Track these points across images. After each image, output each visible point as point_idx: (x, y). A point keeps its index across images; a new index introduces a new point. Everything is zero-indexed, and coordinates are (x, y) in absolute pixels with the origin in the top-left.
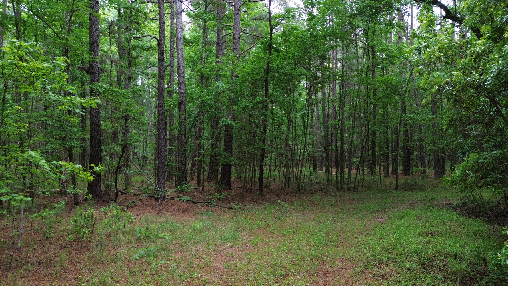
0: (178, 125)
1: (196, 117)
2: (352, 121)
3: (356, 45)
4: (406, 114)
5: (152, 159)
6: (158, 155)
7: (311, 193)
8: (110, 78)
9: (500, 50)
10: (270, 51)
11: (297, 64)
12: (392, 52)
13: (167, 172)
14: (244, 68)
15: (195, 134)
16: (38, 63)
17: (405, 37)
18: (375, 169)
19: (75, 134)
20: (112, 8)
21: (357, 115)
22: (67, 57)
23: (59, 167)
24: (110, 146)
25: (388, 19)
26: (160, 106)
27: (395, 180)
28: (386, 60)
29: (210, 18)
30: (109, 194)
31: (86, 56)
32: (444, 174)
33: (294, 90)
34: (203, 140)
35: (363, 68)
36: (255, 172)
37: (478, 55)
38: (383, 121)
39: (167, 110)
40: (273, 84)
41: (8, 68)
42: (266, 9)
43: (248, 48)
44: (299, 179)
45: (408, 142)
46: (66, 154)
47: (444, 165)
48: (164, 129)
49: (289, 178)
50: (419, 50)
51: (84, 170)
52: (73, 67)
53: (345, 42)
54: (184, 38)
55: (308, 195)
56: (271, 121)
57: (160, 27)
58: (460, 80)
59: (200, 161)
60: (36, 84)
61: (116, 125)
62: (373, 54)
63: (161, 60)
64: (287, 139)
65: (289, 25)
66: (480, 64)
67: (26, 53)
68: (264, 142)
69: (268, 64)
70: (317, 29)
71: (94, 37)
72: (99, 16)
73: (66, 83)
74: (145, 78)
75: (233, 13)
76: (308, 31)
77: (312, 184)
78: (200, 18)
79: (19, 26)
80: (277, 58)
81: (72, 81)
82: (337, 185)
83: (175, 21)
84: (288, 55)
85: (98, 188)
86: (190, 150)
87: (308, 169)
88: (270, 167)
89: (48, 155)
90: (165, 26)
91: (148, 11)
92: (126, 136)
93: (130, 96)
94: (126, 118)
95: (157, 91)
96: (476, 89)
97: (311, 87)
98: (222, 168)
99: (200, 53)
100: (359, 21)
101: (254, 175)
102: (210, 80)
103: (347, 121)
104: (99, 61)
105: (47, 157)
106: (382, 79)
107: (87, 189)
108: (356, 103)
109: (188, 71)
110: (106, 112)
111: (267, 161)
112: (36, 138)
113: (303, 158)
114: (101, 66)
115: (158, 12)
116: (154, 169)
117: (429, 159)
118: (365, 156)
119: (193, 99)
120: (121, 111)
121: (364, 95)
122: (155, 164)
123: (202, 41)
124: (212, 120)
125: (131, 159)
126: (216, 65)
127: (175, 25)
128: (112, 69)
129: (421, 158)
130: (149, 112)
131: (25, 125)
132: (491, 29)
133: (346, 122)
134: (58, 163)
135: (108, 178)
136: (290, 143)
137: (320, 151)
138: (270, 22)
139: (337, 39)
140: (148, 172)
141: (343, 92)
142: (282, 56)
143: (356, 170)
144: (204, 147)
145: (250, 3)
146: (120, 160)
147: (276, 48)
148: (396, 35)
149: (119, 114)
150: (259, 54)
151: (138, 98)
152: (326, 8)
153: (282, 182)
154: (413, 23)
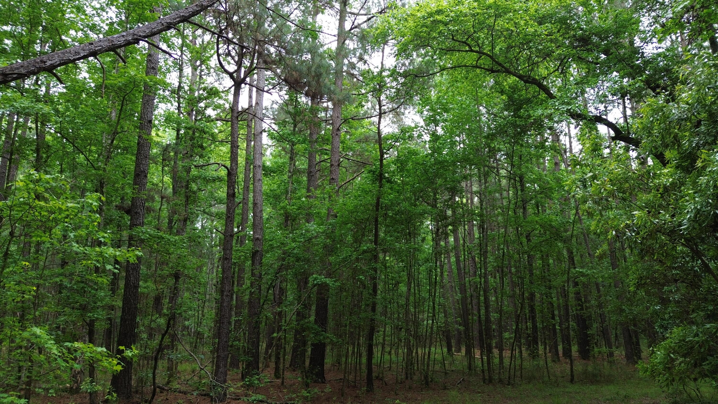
0: (249, 285)
1: (277, 273)
2: (500, 278)
3: (498, 174)
4: (575, 268)
5: (209, 337)
6: (219, 330)
7: (445, 388)
8: (158, 220)
9: (695, 183)
10: (380, 181)
11: (418, 199)
12: (548, 183)
13: (230, 355)
14: (345, 205)
15: (274, 298)
16: (60, 203)
17: (564, 162)
18: (538, 350)
19: (102, 300)
20: (169, 129)
21: (505, 269)
22: (102, 193)
23: (73, 352)
24: (150, 317)
25: (538, 139)
26: (226, 259)
27: (569, 366)
28: (540, 194)
29: (299, 140)
30: (142, 391)
31: (128, 191)
32: (640, 358)
33: (415, 234)
34: (286, 306)
35: (509, 205)
36: (360, 356)
37: (666, 188)
38: (543, 278)
39: (235, 263)
40: (385, 225)
41: (19, 209)
42: (375, 129)
43: (351, 179)
44: (426, 366)
45: (582, 309)
46: (84, 330)
47: (638, 344)
48: (230, 291)
49: (412, 364)
50: (584, 182)
51: (109, 356)
52: (109, 205)
53: (482, 169)
54: (264, 166)
55: (441, 391)
56: (383, 277)
57: (231, 152)
58: (646, 223)
59: (280, 339)
60: (54, 230)
61: (161, 286)
62: (522, 185)
63: (231, 195)
64: (407, 305)
65: (405, 148)
66: (670, 201)
67: (46, 190)
68: (374, 309)
69: (378, 199)
70: (444, 152)
71: (141, 166)
72: (152, 139)
73: (97, 229)
74: (207, 219)
75: (331, 133)
76: (432, 156)
77: (446, 373)
78: (286, 140)
79: (41, 152)
80: (389, 191)
81: (105, 225)
82: (484, 375)
83: (253, 143)
84: (405, 188)
85: (126, 382)
86: (266, 322)
87: (439, 350)
88: (383, 348)
89: (60, 332)
90: (239, 150)
91: (216, 131)
92: (174, 301)
93: (184, 245)
94: (177, 276)
95: (223, 237)
96: (668, 235)
97: (438, 230)
98: (312, 349)
99: (284, 185)
100: (499, 143)
101: (360, 360)
102: (298, 220)
103: (492, 277)
104: (145, 197)
105: (57, 335)
106: (537, 219)
107: (110, 383)
108: (504, 252)
109: (268, 209)
110: (149, 267)
111: (378, 337)
112: (45, 308)
113: (431, 333)
114: (147, 204)
115: (229, 133)
116: (211, 352)
117: (616, 334)
118: (521, 329)
119: (273, 248)
120: (170, 266)
121: (514, 242)
122: (214, 344)
123: (288, 169)
124: (299, 277)
125: (179, 336)
126: (306, 201)
127: (252, 149)
128: (162, 207)
129: (604, 333)
130: (210, 266)
131: (31, 288)
132: (678, 155)
133: (491, 280)
134: (72, 345)
135: (143, 366)
136: (412, 310)
137: (456, 322)
138: (380, 145)
139: (471, 165)
140: (202, 357)
141: (483, 236)
142: (397, 188)
143: (510, 352)
144: (286, 317)
145: (353, 121)
146: (162, 338)
147: (388, 178)
148: (551, 160)
149: (167, 270)
150: (365, 186)
151: (195, 247)
152: (455, 127)
153: (401, 371)
154: (572, 144)
